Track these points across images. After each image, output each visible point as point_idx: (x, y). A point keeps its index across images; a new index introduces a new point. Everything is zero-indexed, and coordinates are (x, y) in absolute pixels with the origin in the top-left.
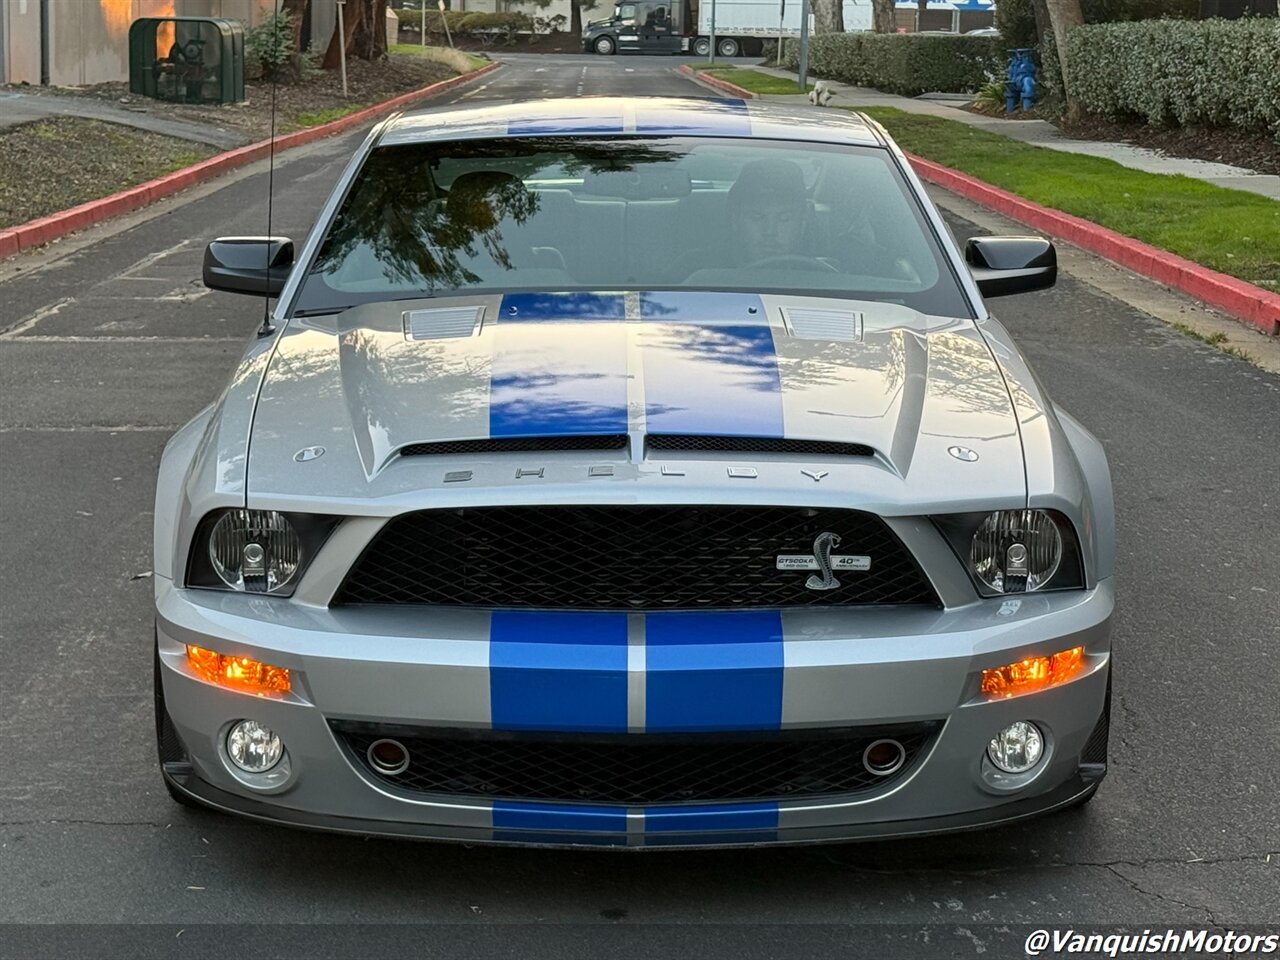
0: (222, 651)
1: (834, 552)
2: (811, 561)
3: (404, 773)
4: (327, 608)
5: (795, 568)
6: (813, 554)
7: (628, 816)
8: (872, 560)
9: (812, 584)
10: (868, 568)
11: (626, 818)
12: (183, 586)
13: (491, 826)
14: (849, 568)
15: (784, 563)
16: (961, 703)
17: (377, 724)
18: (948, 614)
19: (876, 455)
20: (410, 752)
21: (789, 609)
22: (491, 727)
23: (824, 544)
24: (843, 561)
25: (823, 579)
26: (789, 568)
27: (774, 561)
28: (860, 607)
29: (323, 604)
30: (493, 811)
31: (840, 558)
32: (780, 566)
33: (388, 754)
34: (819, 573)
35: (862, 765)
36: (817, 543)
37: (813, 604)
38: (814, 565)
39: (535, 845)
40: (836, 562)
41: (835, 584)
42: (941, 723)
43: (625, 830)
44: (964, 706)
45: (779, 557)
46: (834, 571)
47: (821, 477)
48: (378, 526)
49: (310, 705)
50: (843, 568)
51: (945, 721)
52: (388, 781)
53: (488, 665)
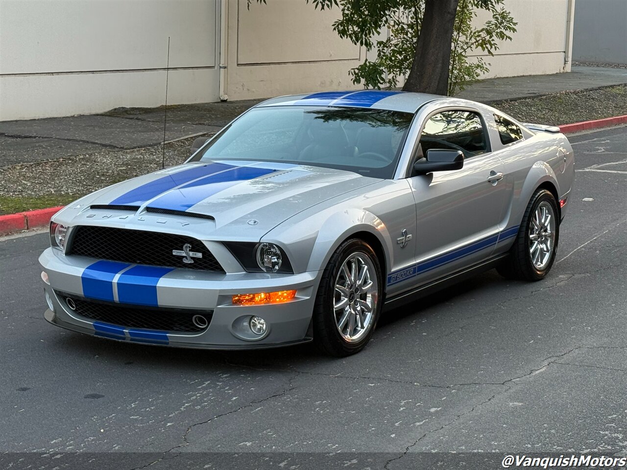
1: (190, 250)
2: (183, 253)
5: (179, 255)
6: (183, 250)
7: (124, 330)
9: (185, 261)
14: (196, 257)
15: (175, 253)
16: (218, 305)
18: (227, 275)
19: (213, 219)
23: (187, 248)
25: (188, 259)
26: (177, 255)
27: (172, 252)
28: (202, 270)
31: (193, 253)
32: (174, 254)
34: (186, 257)
36: (184, 247)
37: (186, 268)
38: (184, 255)
40: (191, 254)
41: (192, 262)
42: (212, 312)
45: (173, 251)
46: (191, 257)
47: (186, 225)
50: (194, 256)
53: (82, 276)
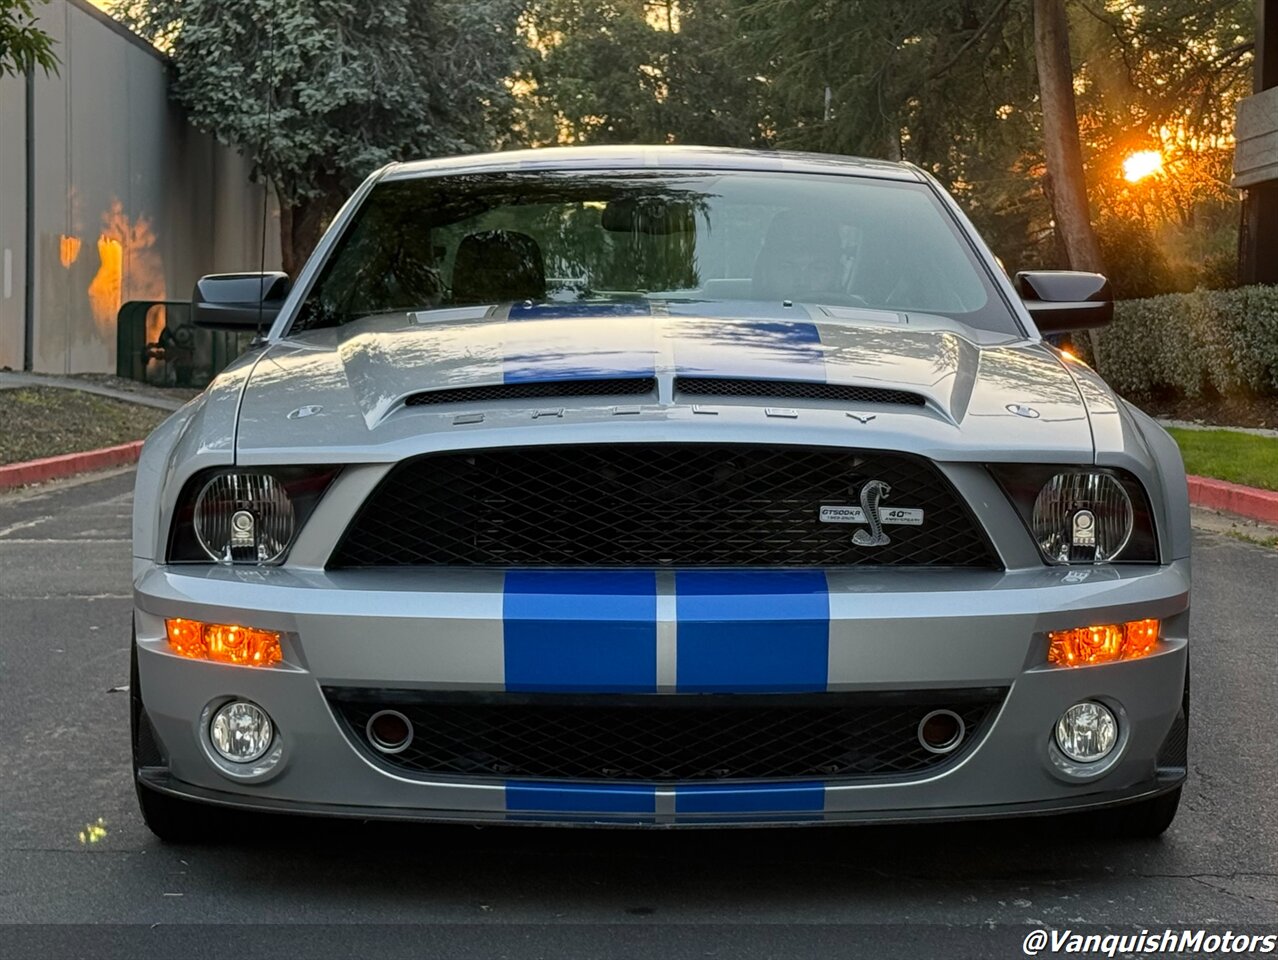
0: (207, 619)
1: (883, 503)
2: (858, 513)
3: (406, 750)
4: (322, 569)
5: (840, 521)
6: (858, 504)
7: (657, 793)
8: (925, 515)
9: (860, 540)
10: (920, 523)
11: (654, 796)
12: (164, 562)
13: (504, 809)
14: (899, 522)
15: (828, 515)
16: (1026, 667)
17: (378, 690)
18: (1011, 576)
19: (927, 404)
20: (414, 725)
21: (833, 568)
22: (503, 689)
23: (872, 493)
24: (893, 514)
25: (871, 535)
26: (833, 521)
27: (817, 514)
28: (912, 568)
29: (320, 566)
30: (507, 790)
31: (890, 509)
32: (824, 518)
33: (389, 730)
34: (866, 527)
35: (917, 740)
36: (864, 492)
37: (860, 564)
38: (861, 518)
39: (553, 824)
40: (885, 515)
41: (885, 540)
42: (1005, 690)
43: (654, 811)
44: (1029, 672)
45: (822, 508)
46: (884, 526)
47: (868, 419)
48: (381, 473)
49: (304, 671)
50: (893, 522)
51: (1009, 688)
52: (389, 761)
53: (501, 618)
